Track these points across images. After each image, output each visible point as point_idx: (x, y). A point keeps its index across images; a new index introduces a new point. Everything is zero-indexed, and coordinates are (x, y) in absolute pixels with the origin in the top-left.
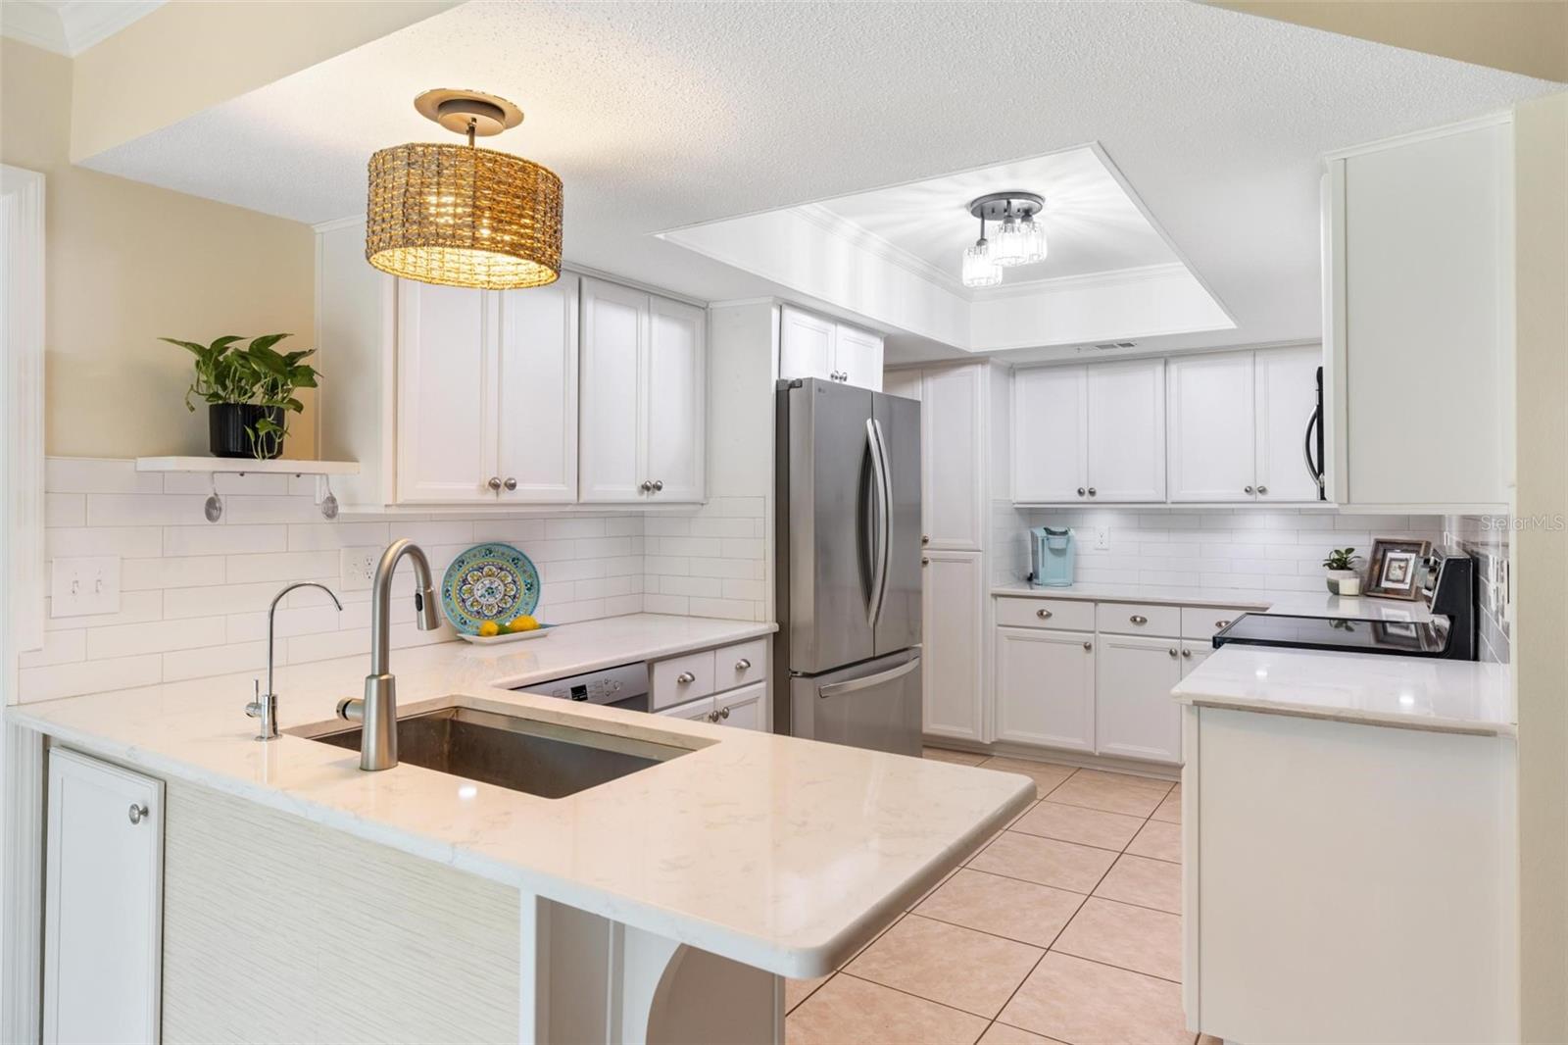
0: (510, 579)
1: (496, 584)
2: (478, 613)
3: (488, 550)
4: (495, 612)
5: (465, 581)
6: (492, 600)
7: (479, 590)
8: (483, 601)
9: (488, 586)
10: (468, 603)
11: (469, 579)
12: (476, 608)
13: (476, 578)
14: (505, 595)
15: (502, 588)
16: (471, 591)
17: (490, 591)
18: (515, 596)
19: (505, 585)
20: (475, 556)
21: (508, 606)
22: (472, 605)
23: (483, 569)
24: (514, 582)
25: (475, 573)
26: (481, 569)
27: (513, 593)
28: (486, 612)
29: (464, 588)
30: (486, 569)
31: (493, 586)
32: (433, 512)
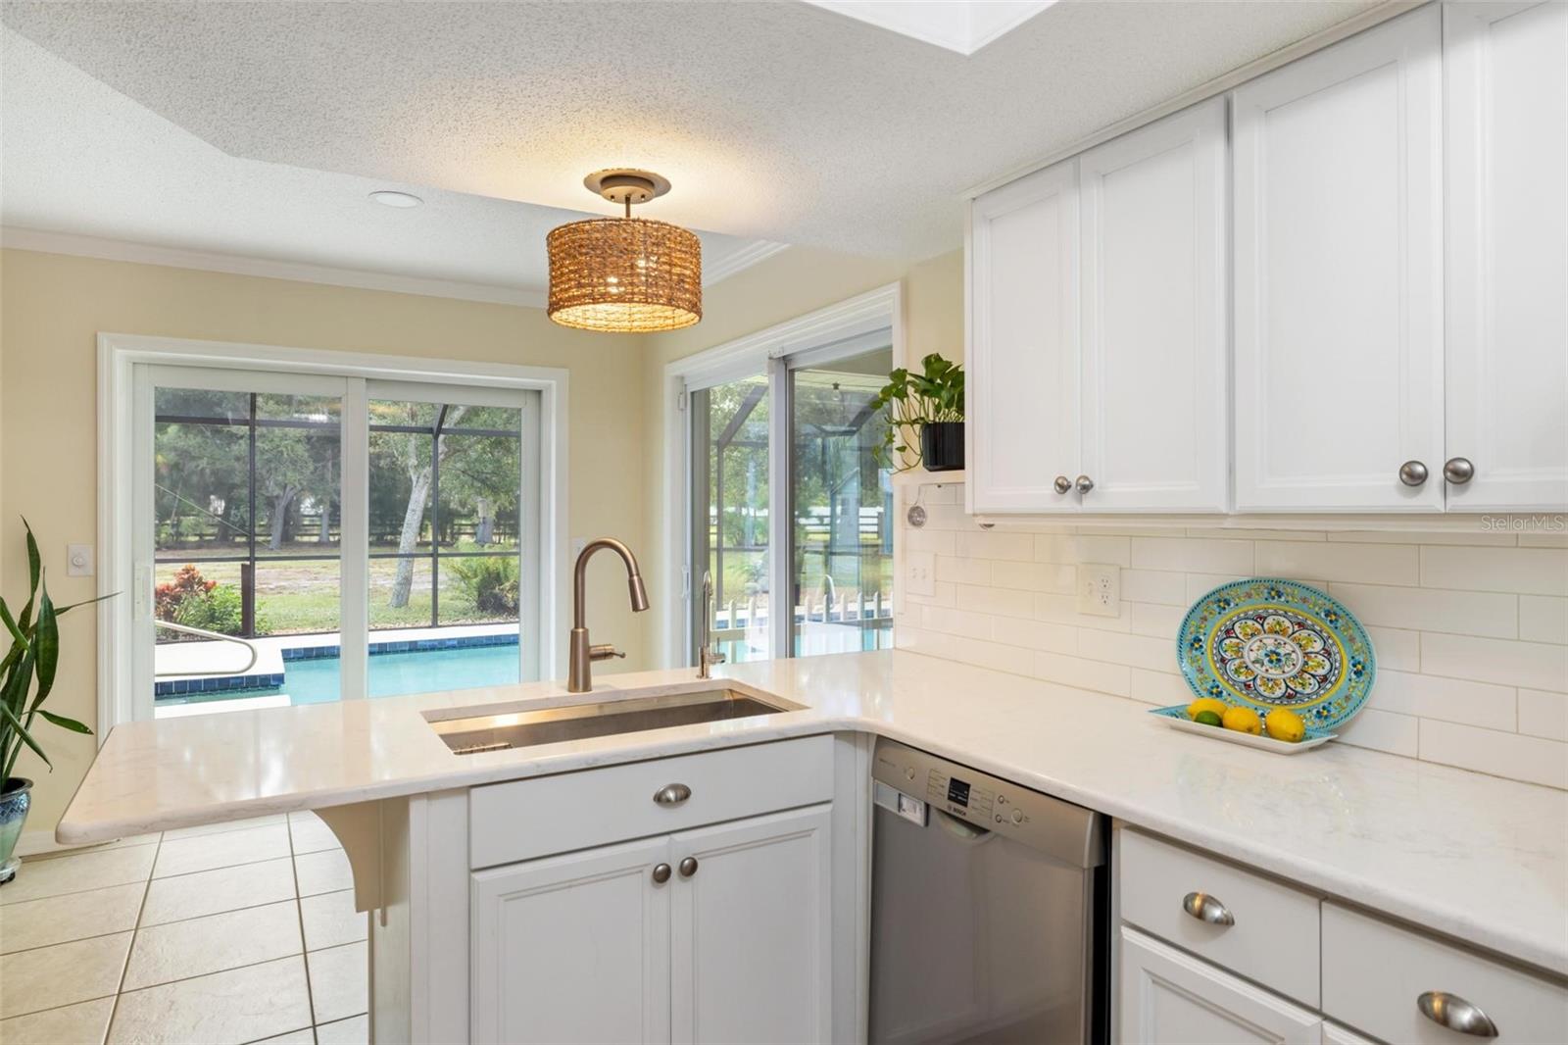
0: (1318, 646)
1: (1288, 649)
2: (1248, 686)
3: (1275, 589)
4: (1279, 693)
5: (1229, 632)
6: (1274, 673)
7: (1253, 651)
8: (1258, 669)
9: (1271, 648)
10: (1231, 666)
11: (1237, 630)
12: (1242, 678)
13: (1249, 631)
14: (1303, 671)
15: (1298, 657)
16: (1238, 650)
17: (1274, 657)
18: (1325, 679)
19: (1306, 654)
20: (1249, 596)
21: (1308, 691)
22: (1236, 671)
23: (1265, 618)
24: (1328, 653)
25: (1250, 622)
26: (1261, 619)
27: (1321, 672)
28: (1261, 689)
29: (1227, 641)
30: (1270, 620)
31: (1281, 651)
32: (1188, 526)
